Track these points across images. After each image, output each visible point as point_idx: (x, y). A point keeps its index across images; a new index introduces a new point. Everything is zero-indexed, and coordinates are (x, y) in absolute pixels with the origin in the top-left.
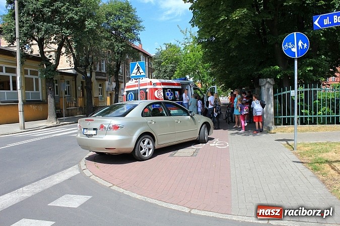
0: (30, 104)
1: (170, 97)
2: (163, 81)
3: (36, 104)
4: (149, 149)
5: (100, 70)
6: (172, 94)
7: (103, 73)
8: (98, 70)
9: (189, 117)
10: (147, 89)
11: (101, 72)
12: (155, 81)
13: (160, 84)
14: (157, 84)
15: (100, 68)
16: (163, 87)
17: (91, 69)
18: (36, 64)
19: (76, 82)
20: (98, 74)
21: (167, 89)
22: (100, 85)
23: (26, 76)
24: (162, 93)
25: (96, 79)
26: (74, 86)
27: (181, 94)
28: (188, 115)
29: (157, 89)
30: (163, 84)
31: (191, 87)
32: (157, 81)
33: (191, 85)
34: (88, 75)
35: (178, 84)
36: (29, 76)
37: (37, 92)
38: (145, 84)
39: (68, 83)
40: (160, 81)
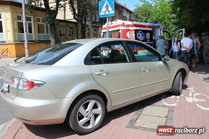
0: (41, 43)
1: (141, 37)
2: (135, 23)
3: (46, 43)
4: (96, 116)
5: (95, 20)
6: (143, 35)
7: (97, 22)
8: (93, 20)
9: (161, 63)
10: (120, 30)
11: (95, 22)
12: (128, 23)
13: (132, 26)
14: (129, 26)
15: (95, 18)
16: (135, 28)
17: (85, 18)
18: (42, 14)
19: (77, 28)
20: (93, 23)
21: (138, 30)
22: (95, 31)
23: (39, 23)
24: (134, 35)
25: (92, 26)
26: (76, 31)
27: (151, 35)
28: (160, 60)
29: (129, 30)
30: (135, 26)
31: (161, 30)
32: (130, 23)
33: (161, 28)
34: (84, 22)
35: (149, 27)
36: (41, 23)
37: (47, 34)
38: (118, 26)
39: (72, 28)
40: (132, 23)
